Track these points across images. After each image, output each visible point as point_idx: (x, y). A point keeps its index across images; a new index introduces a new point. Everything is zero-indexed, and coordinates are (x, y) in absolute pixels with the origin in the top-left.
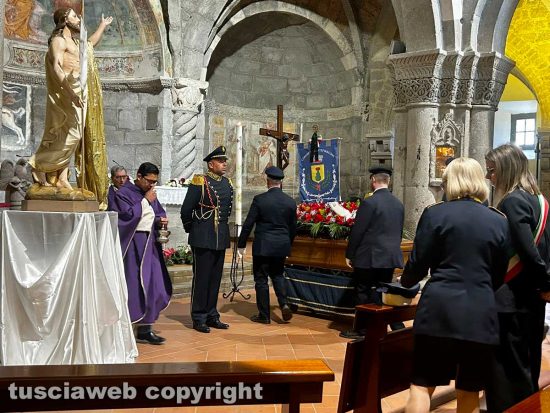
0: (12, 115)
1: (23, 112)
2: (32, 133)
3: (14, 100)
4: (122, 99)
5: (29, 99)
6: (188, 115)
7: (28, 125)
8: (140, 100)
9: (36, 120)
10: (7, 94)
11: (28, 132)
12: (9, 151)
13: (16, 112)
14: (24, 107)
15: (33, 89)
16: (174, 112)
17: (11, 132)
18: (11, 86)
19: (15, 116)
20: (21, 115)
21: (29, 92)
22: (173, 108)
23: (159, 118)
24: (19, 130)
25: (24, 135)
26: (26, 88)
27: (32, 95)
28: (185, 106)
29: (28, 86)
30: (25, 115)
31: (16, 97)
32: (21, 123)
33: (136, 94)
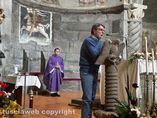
0: (44, 27)
1: (49, 26)
2: (53, 37)
3: (45, 20)
4: (97, 18)
5: (51, 19)
6: (137, 24)
7: (51, 32)
8: (108, 17)
9: (55, 30)
10: (41, 16)
11: (51, 36)
12: (42, 46)
13: (45, 26)
14: (49, 24)
15: (53, 14)
16: (129, 22)
17: (43, 36)
18: (43, 12)
19: (45, 28)
20: (48, 27)
21: (51, 16)
22: (128, 20)
23: (121, 26)
24: (46, 35)
26: (50, 14)
27: (53, 17)
28: (136, 19)
29: (51, 13)
30: (49, 28)
31: (45, 18)
32: (48, 31)
33: (105, 15)
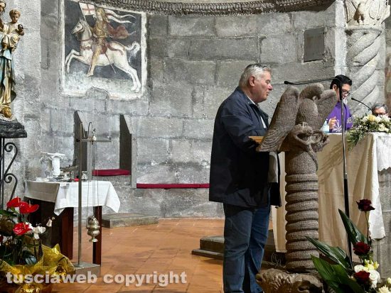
0: (125, 53)
1: (138, 49)
2: (149, 76)
3: (126, 33)
4: (264, 23)
5: (144, 30)
6: (371, 36)
7: (144, 65)
8: (292, 21)
9: (154, 59)
10: (118, 24)
11: (144, 74)
12: (123, 101)
13: (129, 49)
14: (139, 42)
15: (149, 18)
16: (349, 33)
17: (124, 76)
18: (122, 13)
19: (128, 54)
20: (135, 52)
21: (144, 22)
22: (347, 27)
23: (327, 43)
24: (132, 72)
25: (140, 78)
26: (140, 16)
27: (147, 25)
28: (367, 23)
29: (143, 14)
30: (139, 52)
31: (129, 28)
32: (135, 63)
33: (286, 15)
